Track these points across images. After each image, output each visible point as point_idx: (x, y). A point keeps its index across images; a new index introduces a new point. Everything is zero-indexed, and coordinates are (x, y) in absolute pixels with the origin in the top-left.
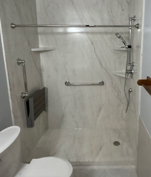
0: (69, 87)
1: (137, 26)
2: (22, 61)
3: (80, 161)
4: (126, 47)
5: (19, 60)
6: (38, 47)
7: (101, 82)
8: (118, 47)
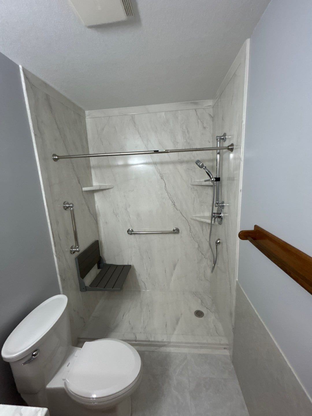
0: (133, 236)
1: (230, 147)
2: (70, 205)
3: (151, 340)
4: (212, 179)
5: (66, 203)
6: (92, 186)
7: (175, 229)
8: (198, 181)
